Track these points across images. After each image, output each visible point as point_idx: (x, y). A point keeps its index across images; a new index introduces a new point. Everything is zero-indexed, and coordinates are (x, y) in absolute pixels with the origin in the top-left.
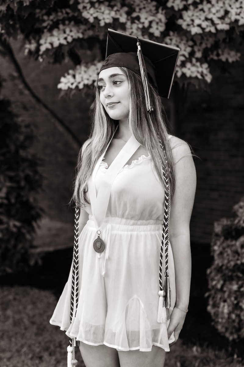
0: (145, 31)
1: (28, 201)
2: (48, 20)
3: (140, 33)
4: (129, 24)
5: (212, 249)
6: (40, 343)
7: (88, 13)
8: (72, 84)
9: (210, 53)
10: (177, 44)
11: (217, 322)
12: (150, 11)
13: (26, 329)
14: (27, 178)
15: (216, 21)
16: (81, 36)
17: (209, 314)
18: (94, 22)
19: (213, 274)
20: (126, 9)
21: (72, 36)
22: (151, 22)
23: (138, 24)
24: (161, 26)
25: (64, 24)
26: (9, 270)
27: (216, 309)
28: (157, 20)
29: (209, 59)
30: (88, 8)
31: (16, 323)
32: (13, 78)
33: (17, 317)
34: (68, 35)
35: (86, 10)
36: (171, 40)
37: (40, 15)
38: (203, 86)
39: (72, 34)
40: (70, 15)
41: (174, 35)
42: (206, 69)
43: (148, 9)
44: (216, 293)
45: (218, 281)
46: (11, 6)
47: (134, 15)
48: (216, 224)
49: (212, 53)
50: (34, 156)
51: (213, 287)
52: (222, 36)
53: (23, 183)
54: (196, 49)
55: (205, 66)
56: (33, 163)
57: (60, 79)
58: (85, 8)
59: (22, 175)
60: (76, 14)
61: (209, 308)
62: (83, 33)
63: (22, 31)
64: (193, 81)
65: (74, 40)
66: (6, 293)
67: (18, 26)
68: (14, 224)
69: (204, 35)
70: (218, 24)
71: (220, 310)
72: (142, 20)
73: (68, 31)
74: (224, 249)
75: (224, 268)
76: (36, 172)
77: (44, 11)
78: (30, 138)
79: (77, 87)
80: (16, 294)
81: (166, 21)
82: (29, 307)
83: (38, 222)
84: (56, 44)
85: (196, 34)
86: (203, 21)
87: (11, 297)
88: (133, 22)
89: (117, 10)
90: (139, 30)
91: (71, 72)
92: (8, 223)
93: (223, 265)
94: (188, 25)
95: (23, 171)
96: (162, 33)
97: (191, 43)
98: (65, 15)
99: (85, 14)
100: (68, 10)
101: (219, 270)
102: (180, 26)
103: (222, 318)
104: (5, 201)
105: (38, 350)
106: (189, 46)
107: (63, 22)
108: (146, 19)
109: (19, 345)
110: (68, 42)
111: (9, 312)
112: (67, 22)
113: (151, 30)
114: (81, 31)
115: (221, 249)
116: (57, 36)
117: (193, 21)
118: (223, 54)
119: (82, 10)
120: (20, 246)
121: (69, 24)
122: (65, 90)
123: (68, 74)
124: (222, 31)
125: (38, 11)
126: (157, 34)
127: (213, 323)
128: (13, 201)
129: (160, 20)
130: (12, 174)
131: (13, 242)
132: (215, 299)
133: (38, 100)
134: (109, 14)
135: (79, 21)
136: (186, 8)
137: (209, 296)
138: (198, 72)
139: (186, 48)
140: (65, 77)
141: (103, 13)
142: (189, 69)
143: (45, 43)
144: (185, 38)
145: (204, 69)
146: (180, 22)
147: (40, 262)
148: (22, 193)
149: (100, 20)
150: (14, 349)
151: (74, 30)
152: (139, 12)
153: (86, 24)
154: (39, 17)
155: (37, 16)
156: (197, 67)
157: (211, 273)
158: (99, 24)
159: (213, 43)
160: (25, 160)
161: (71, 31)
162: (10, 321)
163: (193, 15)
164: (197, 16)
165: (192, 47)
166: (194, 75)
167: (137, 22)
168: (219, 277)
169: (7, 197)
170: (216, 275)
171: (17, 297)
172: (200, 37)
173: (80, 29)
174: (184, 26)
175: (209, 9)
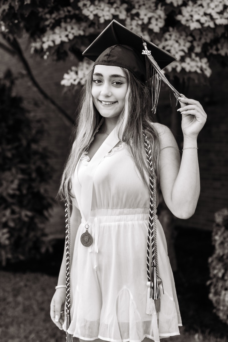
0: (145, 27)
1: (39, 192)
2: (51, 18)
3: (139, 29)
4: (128, 20)
5: (213, 238)
6: (47, 329)
7: (88, 10)
8: (75, 80)
9: (209, 48)
10: (177, 39)
11: (219, 310)
12: (150, 7)
13: (35, 315)
14: (39, 170)
15: (215, 16)
16: (82, 33)
17: (210, 302)
18: (94, 19)
19: (214, 263)
20: (125, 6)
21: (73, 34)
22: (150, 19)
23: (137, 21)
24: (161, 22)
25: (65, 22)
26: (22, 257)
27: (217, 297)
28: (157, 16)
29: (208, 54)
30: (88, 5)
31: (26, 310)
32: (22, 76)
33: (27, 303)
34: (70, 32)
35: (86, 7)
36: (170, 35)
37: (43, 14)
38: (202, 80)
39: (73, 31)
40: (72, 13)
41: (173, 31)
42: (206, 63)
43: (147, 6)
44: (217, 281)
45: (220, 270)
46: (13, 4)
47: (134, 11)
48: (216, 215)
49: (212, 48)
50: (45, 149)
51: (215, 276)
52: (220, 31)
53: (34, 175)
54: (195, 44)
55: (205, 60)
56: (44, 156)
57: (63, 75)
58: (85, 5)
59: (33, 167)
60: (77, 12)
61: (211, 296)
62: (84, 31)
63: (27, 30)
64: (192, 76)
65: (75, 37)
66: (18, 279)
67: (22, 25)
68: (26, 214)
69: (203, 30)
70: (217, 19)
71: (222, 298)
72: (142, 17)
73: (69, 28)
74: (225, 238)
75: (225, 257)
76: (47, 164)
77: (46, 10)
78: (41, 132)
79: (79, 83)
80: (28, 280)
81: (166, 17)
82: (39, 293)
83: (50, 211)
84: (58, 42)
85: (195, 29)
86: (202, 16)
87: (22, 284)
88: (132, 19)
89: (117, 7)
90: (139, 27)
91: (74, 68)
92: (20, 213)
93: (223, 255)
94: (187, 21)
95: (34, 163)
96: (161, 29)
97: (190, 38)
98: (67, 13)
99: (85, 12)
100: (70, 8)
101: (220, 259)
102: (179, 22)
103: (224, 306)
104: (17, 193)
105: (45, 337)
106: (189, 41)
107: (65, 19)
108: (146, 15)
109: (28, 331)
110: (69, 40)
111: (20, 299)
112: (68, 20)
113: (151, 27)
114: (82, 28)
115: (222, 239)
116: (59, 34)
117: (192, 16)
118: (222, 49)
119: (82, 8)
120: (32, 234)
121: (70, 22)
122: (68, 87)
123: (71, 71)
124: (221, 26)
125: (40, 10)
126: (156, 29)
127: (214, 311)
128: (25, 192)
129: (160, 17)
130: (23, 166)
131: (25, 231)
132: (216, 287)
133: (46, 96)
134: (109, 11)
135: (80, 19)
136: (185, 4)
137: (211, 284)
138: (197, 67)
139: (185, 43)
140: (68, 73)
141: (103, 10)
142: (189, 64)
143: (48, 41)
144: (184, 34)
145: (204, 63)
146: (179, 17)
147: (51, 250)
148: (34, 185)
149: (99, 17)
150: (22, 335)
151: (76, 27)
152: (139, 9)
153: (86, 21)
154: (42, 16)
155: (40, 15)
156: (197, 61)
157: (212, 261)
158: (99, 21)
159: (212, 38)
160: (36, 153)
161: (72, 29)
162: (20, 308)
163: (192, 11)
164: (196, 12)
165: (191, 42)
166: (193, 70)
167: (136, 18)
168: (220, 266)
169: (19, 189)
170: (217, 264)
171: (29, 284)
172: (198, 32)
173: (81, 26)
174: (183, 22)
175: (208, 4)
